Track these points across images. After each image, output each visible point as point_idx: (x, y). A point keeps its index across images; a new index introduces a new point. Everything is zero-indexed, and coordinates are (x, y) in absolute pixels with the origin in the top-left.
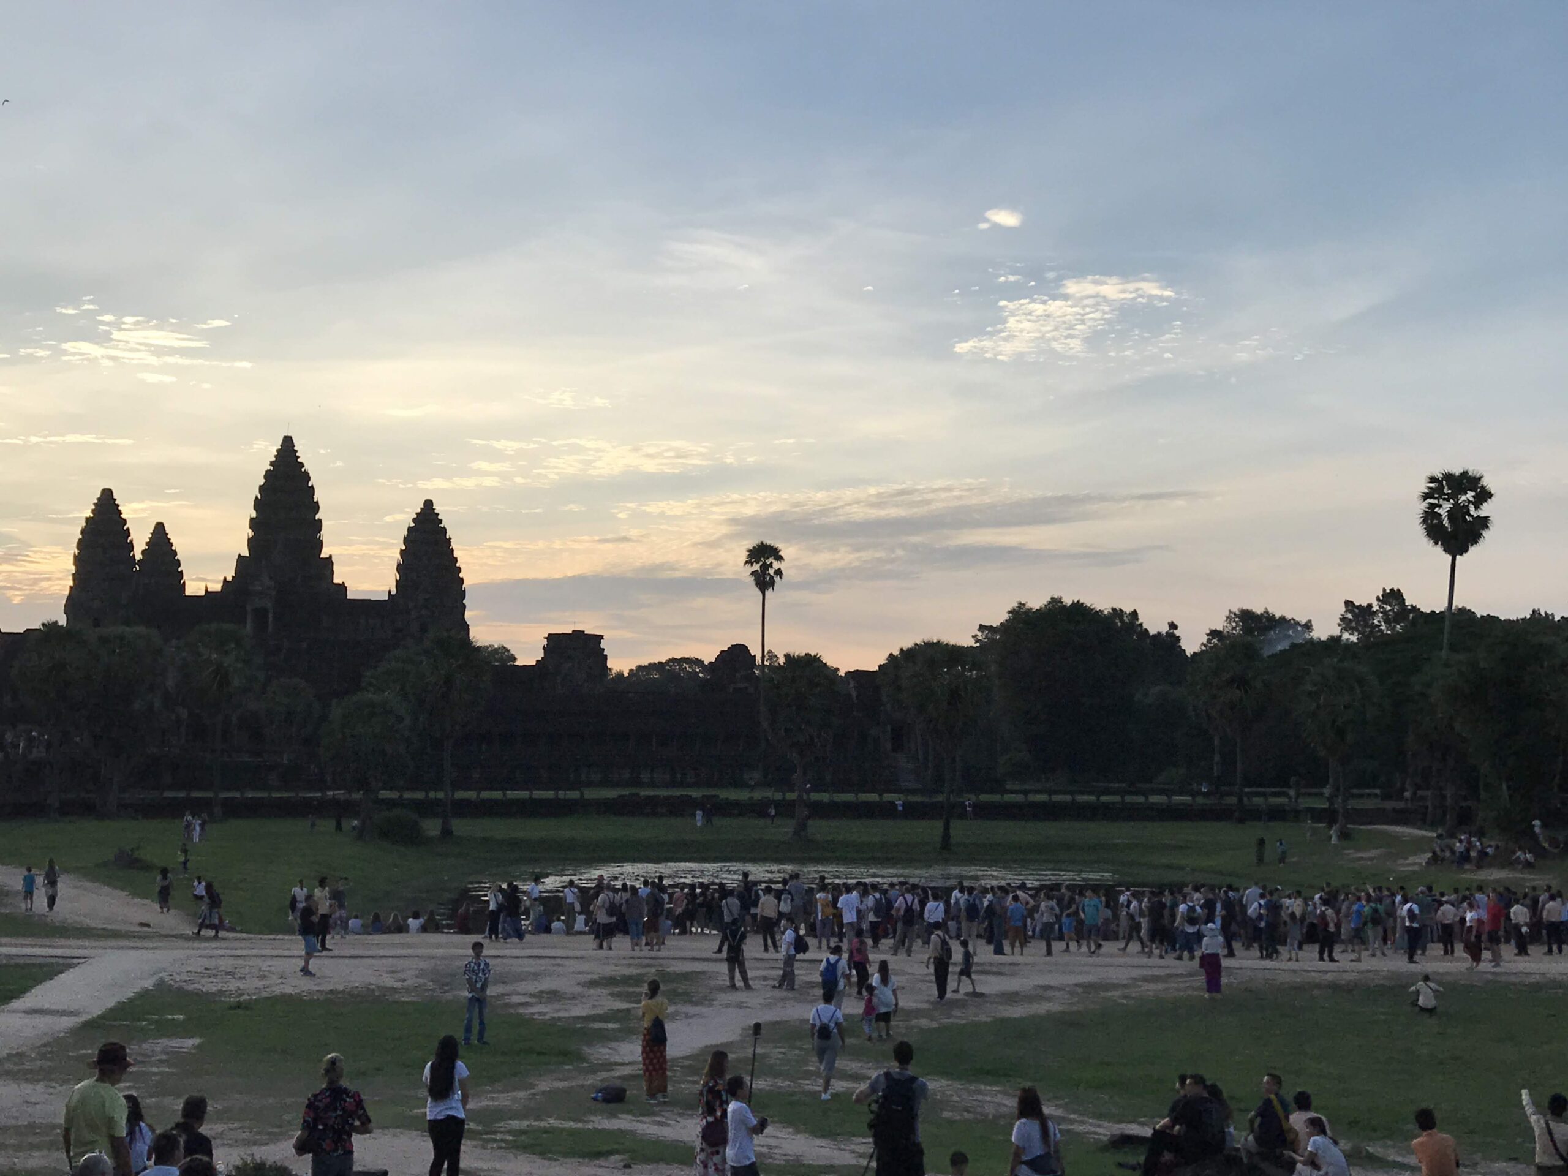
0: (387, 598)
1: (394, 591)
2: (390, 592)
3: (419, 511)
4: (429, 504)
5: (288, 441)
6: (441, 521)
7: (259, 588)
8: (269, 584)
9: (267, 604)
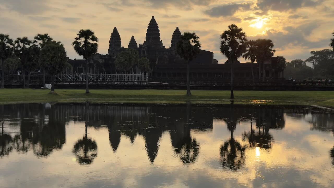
0: (169, 48)
1: (171, 47)
3: (175, 29)
4: (177, 28)
5: (153, 17)
6: (180, 31)
7: (144, 46)
8: (145, 46)
9: (144, 50)
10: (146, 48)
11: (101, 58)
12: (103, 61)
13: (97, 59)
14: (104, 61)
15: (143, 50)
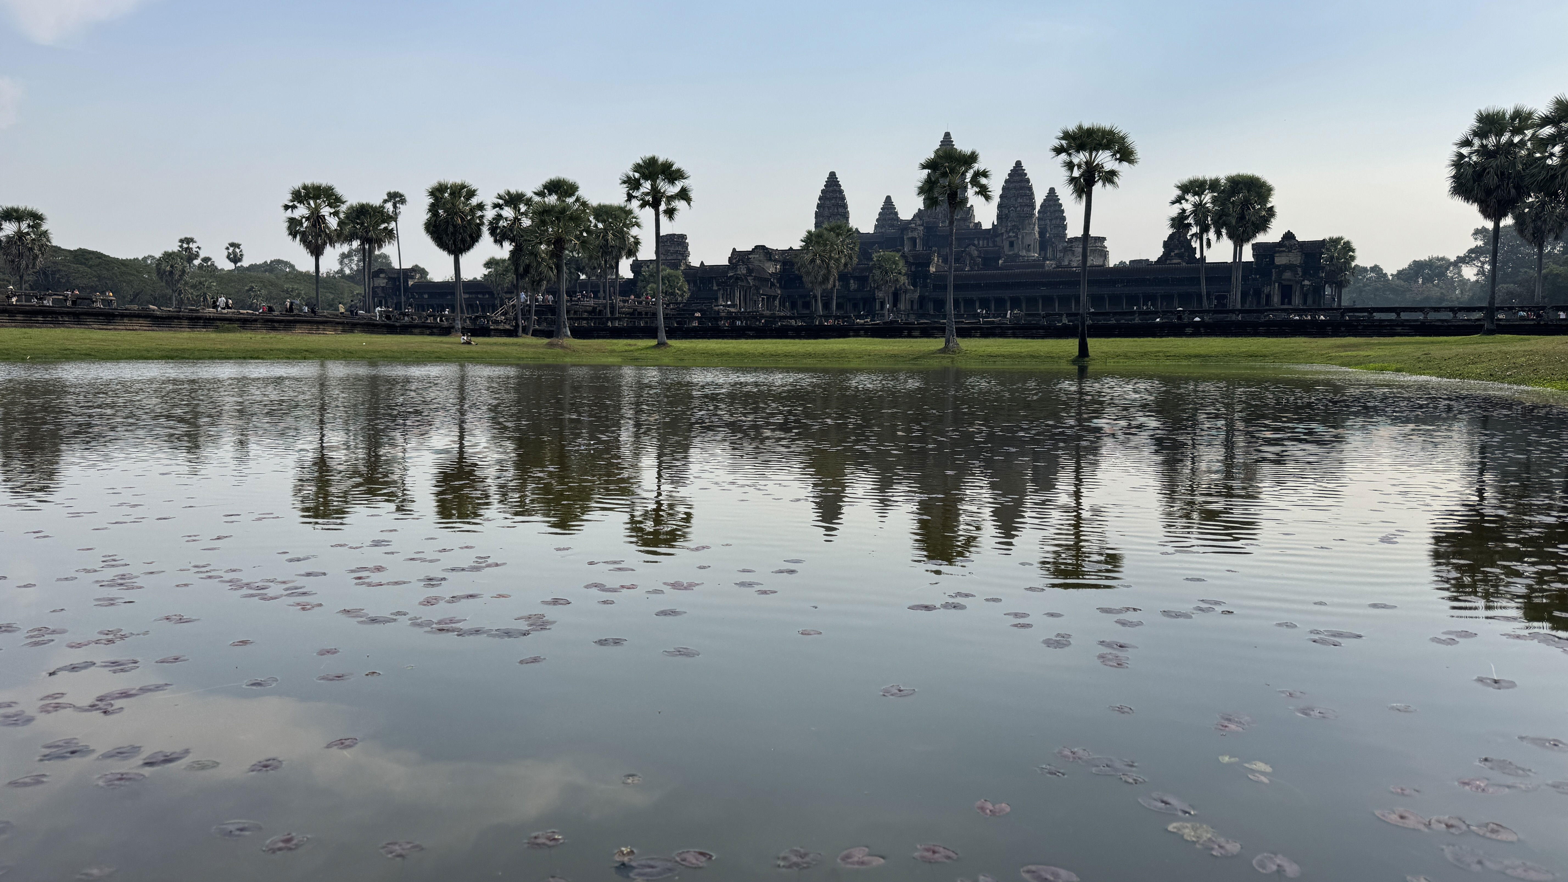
0: (992, 227)
1: (996, 223)
2: (993, 223)
3: (1012, 169)
4: (1018, 164)
5: (947, 135)
6: (1026, 174)
7: (913, 225)
8: (919, 222)
9: (915, 234)
10: (921, 228)
11: (770, 260)
12: (776, 268)
13: (760, 261)
14: (778, 267)
15: (910, 235)
